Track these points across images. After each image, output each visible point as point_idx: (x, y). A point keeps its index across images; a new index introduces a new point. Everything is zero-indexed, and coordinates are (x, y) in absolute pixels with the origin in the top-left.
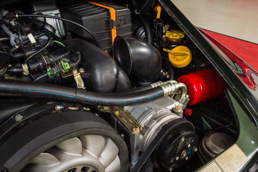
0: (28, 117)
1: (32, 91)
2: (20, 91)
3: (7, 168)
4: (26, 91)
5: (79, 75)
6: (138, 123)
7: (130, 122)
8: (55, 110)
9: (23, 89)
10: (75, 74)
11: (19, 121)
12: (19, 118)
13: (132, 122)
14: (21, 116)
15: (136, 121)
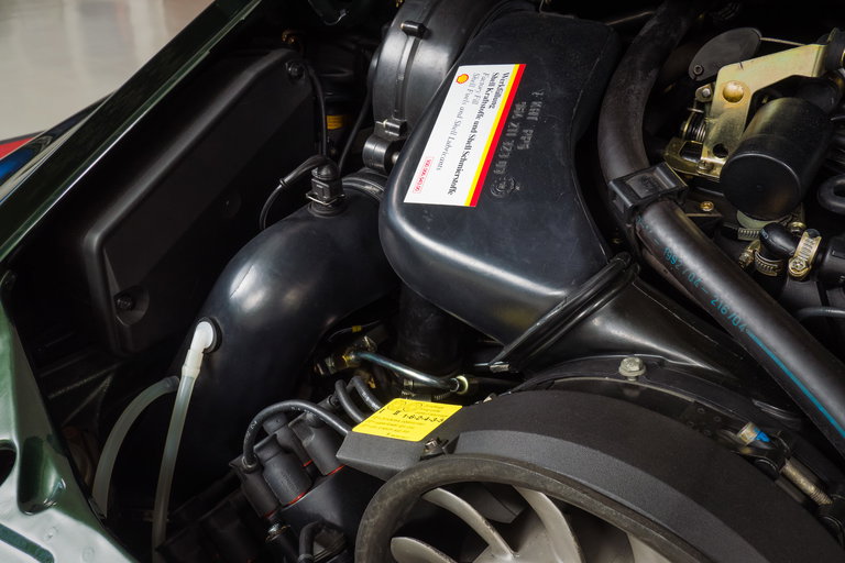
0: (655, 385)
1: (741, 328)
2: (712, 301)
8: (737, 431)
11: (626, 378)
12: (630, 368)
14: (637, 368)
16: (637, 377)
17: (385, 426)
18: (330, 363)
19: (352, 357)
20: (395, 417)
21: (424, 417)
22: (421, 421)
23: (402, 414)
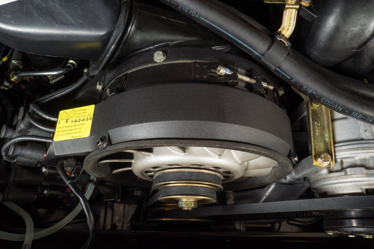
1: (197, 16)
2: (179, 7)
3: (111, 138)
4: (189, 11)
5: (295, 10)
6: (334, 147)
7: (325, 138)
8: (215, 72)
9: (184, 7)
10: (288, 5)
13: (327, 139)
14: (162, 57)
15: (335, 143)
16: (164, 61)
17: (67, 132)
18: (6, 84)
19: (15, 77)
20: (67, 124)
21: (82, 119)
22: (82, 122)
23: (70, 121)
